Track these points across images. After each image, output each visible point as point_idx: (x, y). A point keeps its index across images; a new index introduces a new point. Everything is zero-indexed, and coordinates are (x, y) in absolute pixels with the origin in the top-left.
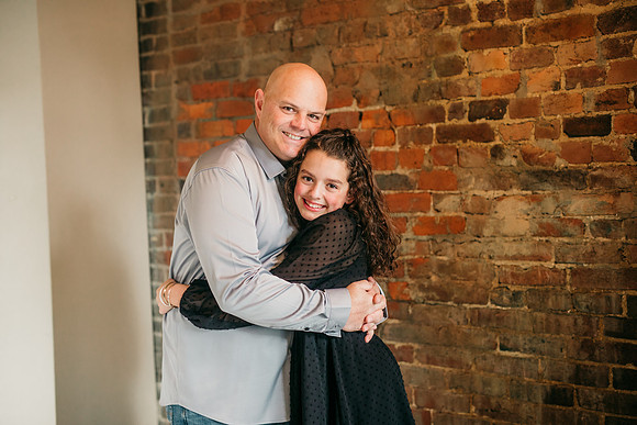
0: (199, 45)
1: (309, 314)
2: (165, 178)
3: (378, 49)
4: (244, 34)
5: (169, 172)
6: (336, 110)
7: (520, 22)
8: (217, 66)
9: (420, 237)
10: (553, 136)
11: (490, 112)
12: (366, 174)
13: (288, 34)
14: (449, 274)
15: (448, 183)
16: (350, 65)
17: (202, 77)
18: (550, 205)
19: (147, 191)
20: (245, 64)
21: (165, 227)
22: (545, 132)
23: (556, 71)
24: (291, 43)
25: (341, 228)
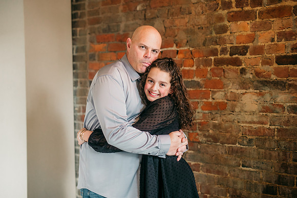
0: (101, 16)
1: (150, 146)
2: (83, 80)
3: (187, 20)
4: (122, 11)
5: (84, 77)
6: (166, 49)
7: (256, 8)
8: (109, 26)
9: (205, 111)
10: (270, 64)
11: (240, 52)
12: (179, 79)
13: (144, 12)
14: (218, 130)
15: (219, 85)
16: (173, 28)
17: (101, 31)
18: (268, 97)
19: (74, 86)
20: (122, 26)
21: (82, 103)
22: (266, 62)
23: (273, 32)
24: (145, 16)
25: (167, 106)
